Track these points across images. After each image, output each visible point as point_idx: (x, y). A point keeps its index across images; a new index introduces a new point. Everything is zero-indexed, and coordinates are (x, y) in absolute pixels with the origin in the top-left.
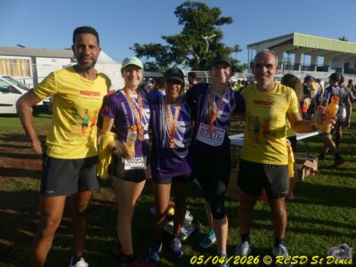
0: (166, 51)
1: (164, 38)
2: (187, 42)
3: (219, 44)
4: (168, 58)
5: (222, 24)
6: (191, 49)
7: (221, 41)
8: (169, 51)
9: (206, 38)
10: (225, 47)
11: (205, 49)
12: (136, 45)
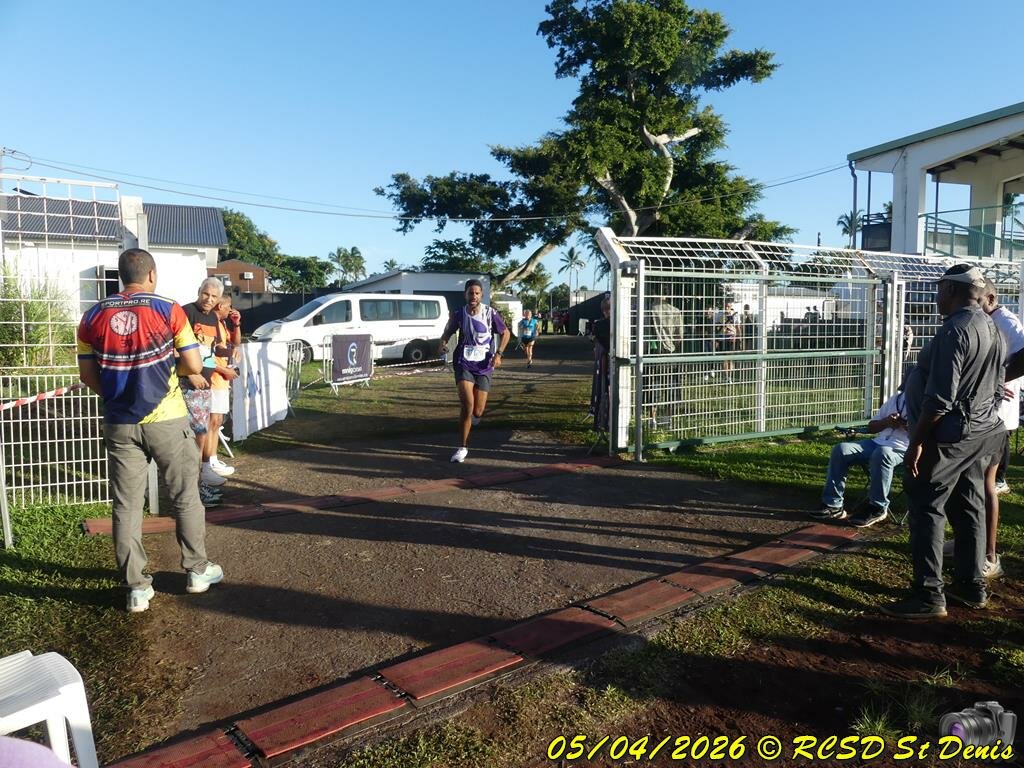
0: (506, 199)
1: (500, 154)
2: (588, 151)
3: (710, 168)
4: (515, 222)
5: (728, 82)
6: (605, 179)
7: (716, 156)
8: (518, 199)
9: (663, 139)
10: (730, 176)
11: (660, 182)
12: (401, 179)
